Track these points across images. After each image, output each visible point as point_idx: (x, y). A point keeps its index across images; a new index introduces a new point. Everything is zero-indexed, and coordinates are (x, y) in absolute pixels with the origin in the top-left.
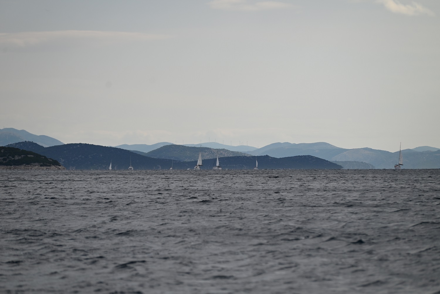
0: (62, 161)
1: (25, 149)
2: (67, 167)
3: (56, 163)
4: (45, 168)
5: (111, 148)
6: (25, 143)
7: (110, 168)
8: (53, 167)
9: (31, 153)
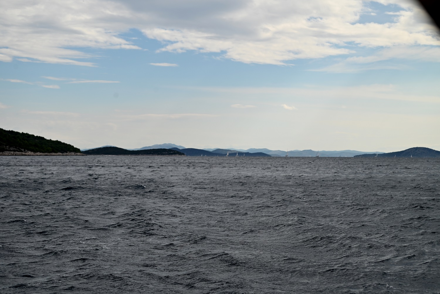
0: (185, 153)
1: (174, 150)
2: (187, 155)
3: (183, 154)
4: (180, 156)
5: (195, 149)
6: (174, 148)
7: (202, 156)
8: (183, 155)
9: (176, 151)
